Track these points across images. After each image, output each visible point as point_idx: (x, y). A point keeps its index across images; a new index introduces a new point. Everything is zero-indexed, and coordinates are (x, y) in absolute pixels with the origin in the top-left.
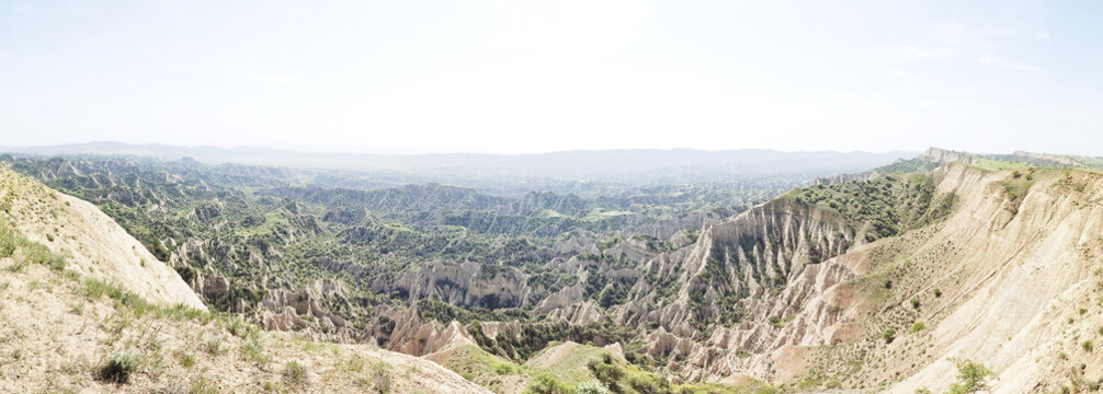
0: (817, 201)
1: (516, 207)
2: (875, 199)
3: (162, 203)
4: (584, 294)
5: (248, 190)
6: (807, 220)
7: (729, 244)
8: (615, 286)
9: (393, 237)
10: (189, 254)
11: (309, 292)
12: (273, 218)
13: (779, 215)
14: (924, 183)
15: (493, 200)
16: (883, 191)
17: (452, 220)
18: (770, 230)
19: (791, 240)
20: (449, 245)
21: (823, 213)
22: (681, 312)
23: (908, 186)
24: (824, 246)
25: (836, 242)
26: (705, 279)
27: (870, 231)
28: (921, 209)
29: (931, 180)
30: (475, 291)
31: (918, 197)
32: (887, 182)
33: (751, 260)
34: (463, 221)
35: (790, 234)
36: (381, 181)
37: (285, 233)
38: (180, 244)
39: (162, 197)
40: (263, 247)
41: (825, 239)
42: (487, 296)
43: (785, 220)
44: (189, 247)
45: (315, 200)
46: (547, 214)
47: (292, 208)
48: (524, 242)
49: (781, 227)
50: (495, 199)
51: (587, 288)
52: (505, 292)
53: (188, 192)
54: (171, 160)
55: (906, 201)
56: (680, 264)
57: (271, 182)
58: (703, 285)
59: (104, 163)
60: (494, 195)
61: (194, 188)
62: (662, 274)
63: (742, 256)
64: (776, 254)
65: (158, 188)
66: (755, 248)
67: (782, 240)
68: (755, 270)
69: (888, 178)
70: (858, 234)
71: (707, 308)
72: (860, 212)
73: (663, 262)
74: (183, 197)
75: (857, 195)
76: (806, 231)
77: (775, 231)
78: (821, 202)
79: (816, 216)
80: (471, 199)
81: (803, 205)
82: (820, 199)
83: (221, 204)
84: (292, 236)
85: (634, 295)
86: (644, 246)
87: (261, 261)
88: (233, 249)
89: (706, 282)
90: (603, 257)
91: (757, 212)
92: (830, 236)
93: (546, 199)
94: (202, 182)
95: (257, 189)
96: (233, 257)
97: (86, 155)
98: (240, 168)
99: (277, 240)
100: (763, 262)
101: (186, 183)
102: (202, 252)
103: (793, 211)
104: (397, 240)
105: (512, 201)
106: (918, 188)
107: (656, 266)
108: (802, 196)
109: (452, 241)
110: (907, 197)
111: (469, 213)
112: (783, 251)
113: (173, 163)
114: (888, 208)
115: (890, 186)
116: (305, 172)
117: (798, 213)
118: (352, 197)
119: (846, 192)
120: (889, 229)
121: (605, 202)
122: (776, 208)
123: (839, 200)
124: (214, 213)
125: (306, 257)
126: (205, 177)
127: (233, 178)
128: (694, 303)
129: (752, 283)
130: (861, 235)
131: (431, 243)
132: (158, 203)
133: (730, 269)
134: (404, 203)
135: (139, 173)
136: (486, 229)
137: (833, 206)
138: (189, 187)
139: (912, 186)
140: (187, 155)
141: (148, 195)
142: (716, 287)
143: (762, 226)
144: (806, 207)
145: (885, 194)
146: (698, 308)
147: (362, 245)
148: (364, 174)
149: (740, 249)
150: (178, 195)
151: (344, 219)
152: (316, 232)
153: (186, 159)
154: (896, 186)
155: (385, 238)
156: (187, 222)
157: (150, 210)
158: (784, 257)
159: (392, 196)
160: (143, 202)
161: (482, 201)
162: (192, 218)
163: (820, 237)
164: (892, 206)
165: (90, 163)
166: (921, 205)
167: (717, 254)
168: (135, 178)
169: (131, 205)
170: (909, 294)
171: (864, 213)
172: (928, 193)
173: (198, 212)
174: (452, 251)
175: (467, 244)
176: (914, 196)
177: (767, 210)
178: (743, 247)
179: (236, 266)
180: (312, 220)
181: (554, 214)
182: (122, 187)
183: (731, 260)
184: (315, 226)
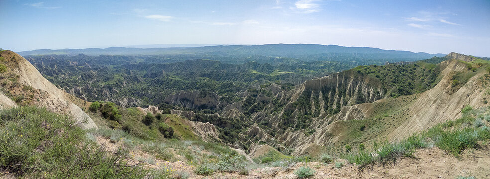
0: (369, 73)
1: (239, 69)
2: (404, 75)
3: (67, 74)
4: (242, 107)
5: (111, 67)
6: (361, 82)
7: (315, 90)
8: (259, 104)
9: (172, 82)
10: (75, 93)
11: (120, 102)
12: (116, 76)
13: (346, 78)
14: (434, 69)
15: (228, 66)
16: (410, 71)
17: (204, 75)
18: (340, 85)
19: (350, 92)
20: (197, 85)
21: (371, 79)
22: (278, 119)
23: (424, 70)
24: (367, 97)
25: (374, 96)
26: (294, 105)
27: (394, 92)
28: (429, 83)
29: (438, 68)
30: (197, 103)
31: (429, 76)
32: (414, 66)
33: (326, 99)
34: (210, 75)
35: (350, 88)
36: (178, 59)
37: (122, 83)
38: (71, 89)
39: (66, 72)
40: (110, 88)
41: (369, 94)
42: (202, 105)
43: (349, 81)
44: (75, 89)
45: (142, 69)
46: (252, 71)
47: (129, 73)
48: (231, 83)
49: (346, 84)
50: (229, 65)
51: (245, 104)
52: (210, 104)
53: (79, 69)
54: (73, 55)
55: (422, 78)
56: (290, 97)
57: (122, 62)
58: (293, 108)
59: (40, 59)
60: (229, 63)
61: (82, 67)
62: (282, 101)
63: (321, 97)
64: (340, 97)
65: (65, 68)
66: (330, 94)
67: (345, 91)
68: (326, 104)
69: (415, 65)
70: (388, 92)
71: (292, 120)
72: (392, 81)
73: (283, 95)
74: (77, 71)
75: (394, 72)
76: (360, 88)
77: (342, 86)
78: (372, 74)
79: (367, 81)
80: (217, 65)
81: (361, 74)
82: (372, 72)
83: (94, 72)
84: (125, 84)
85: (266, 109)
86: (280, 88)
87: (108, 93)
88: (95, 89)
89: (295, 107)
90: (261, 91)
91: (335, 76)
92: (372, 92)
93: (254, 65)
94: (87, 64)
95: (115, 66)
96: (95, 93)
97: (31, 56)
98: (108, 57)
99: (117, 86)
100: (332, 101)
101: (79, 65)
102: (81, 91)
103: (355, 77)
104: (174, 83)
105: (238, 66)
106: (430, 71)
107: (280, 96)
108: (362, 70)
109: (199, 84)
110: (423, 76)
111: (213, 71)
112: (345, 96)
113: (74, 57)
114: (410, 80)
115: (415, 69)
116: (141, 57)
117: (357, 78)
118: (160, 67)
119: (388, 70)
120: (407, 92)
121: (284, 67)
122: (346, 75)
123: (383, 74)
124: (90, 76)
125: (129, 92)
126: (88, 62)
127: (104, 61)
128: (285, 116)
129: (322, 111)
130: (389, 94)
131: (189, 84)
132: (65, 74)
133: (312, 102)
134: (185, 68)
135: (56, 62)
136: (220, 79)
137: (378, 76)
138: (80, 67)
139: (427, 70)
140: (81, 53)
141: (60, 71)
142: (300, 110)
143: (336, 83)
144: (363, 75)
145: (411, 73)
146: (287, 119)
147: (157, 86)
148: (170, 56)
149: (321, 93)
150: (75, 70)
151: (153, 76)
152: (138, 82)
153: (80, 55)
154: (418, 69)
155: (168, 82)
156: (77, 80)
157: (60, 77)
158: (343, 100)
159: (179, 65)
160: (57, 74)
161: (222, 66)
162: (79, 79)
163: (366, 91)
164: (413, 79)
165: (34, 59)
166: (429, 80)
167: (307, 94)
168: (55, 64)
169: (52, 75)
170: (369, 138)
171: (395, 82)
172: (435, 74)
173: (82, 76)
174: (198, 88)
175: (206, 85)
176: (427, 75)
177: (340, 75)
178: (323, 92)
179: (96, 96)
180: (136, 77)
181: (255, 72)
182: (48, 68)
183: (314, 98)
184: (138, 79)
